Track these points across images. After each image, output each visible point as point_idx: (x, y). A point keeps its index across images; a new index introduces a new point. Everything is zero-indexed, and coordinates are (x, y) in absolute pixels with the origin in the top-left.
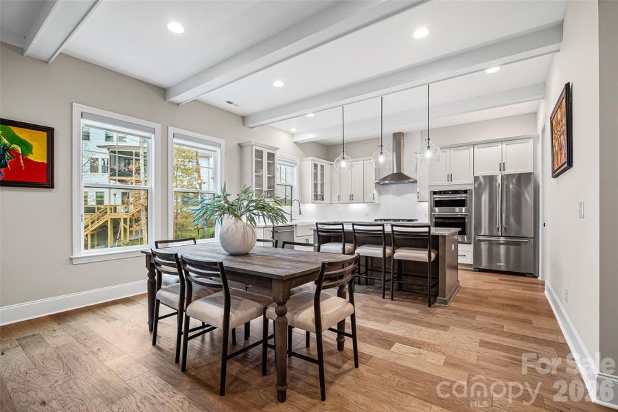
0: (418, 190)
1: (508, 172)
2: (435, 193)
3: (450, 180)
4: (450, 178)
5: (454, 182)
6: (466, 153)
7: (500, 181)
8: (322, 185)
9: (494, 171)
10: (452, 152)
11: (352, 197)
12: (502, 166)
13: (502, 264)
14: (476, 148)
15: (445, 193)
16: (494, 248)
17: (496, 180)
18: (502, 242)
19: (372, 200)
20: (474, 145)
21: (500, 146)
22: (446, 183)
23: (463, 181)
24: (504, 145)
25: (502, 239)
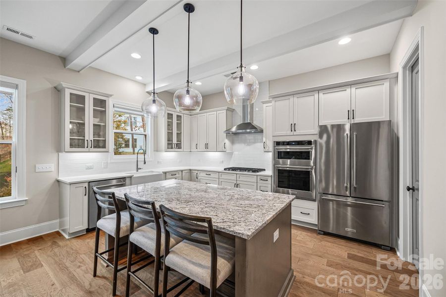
0: (264, 140)
1: (358, 120)
2: (278, 143)
3: (293, 129)
4: (293, 127)
5: (297, 132)
6: (310, 100)
7: (348, 132)
8: (179, 135)
9: (342, 119)
10: (295, 99)
11: (207, 146)
12: (351, 114)
13: (349, 229)
14: (321, 94)
15: (289, 143)
16: (342, 210)
17: (344, 131)
18: (349, 203)
19: (224, 149)
20: (319, 90)
21: (348, 90)
22: (289, 132)
23: (307, 131)
24: (353, 89)
25: (350, 200)
